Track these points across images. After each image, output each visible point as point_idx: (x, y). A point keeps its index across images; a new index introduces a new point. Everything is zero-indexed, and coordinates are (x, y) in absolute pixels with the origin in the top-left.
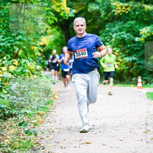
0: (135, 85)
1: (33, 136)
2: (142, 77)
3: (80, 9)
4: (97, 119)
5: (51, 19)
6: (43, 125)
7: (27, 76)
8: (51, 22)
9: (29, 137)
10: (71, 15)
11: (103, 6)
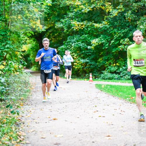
0: (88, 79)
1: (16, 115)
2: (92, 73)
3: (50, 26)
4: (61, 102)
5: (29, 33)
6: (24, 107)
7: (13, 73)
8: (29, 35)
9: (13, 115)
10: (43, 30)
11: (66, 24)
